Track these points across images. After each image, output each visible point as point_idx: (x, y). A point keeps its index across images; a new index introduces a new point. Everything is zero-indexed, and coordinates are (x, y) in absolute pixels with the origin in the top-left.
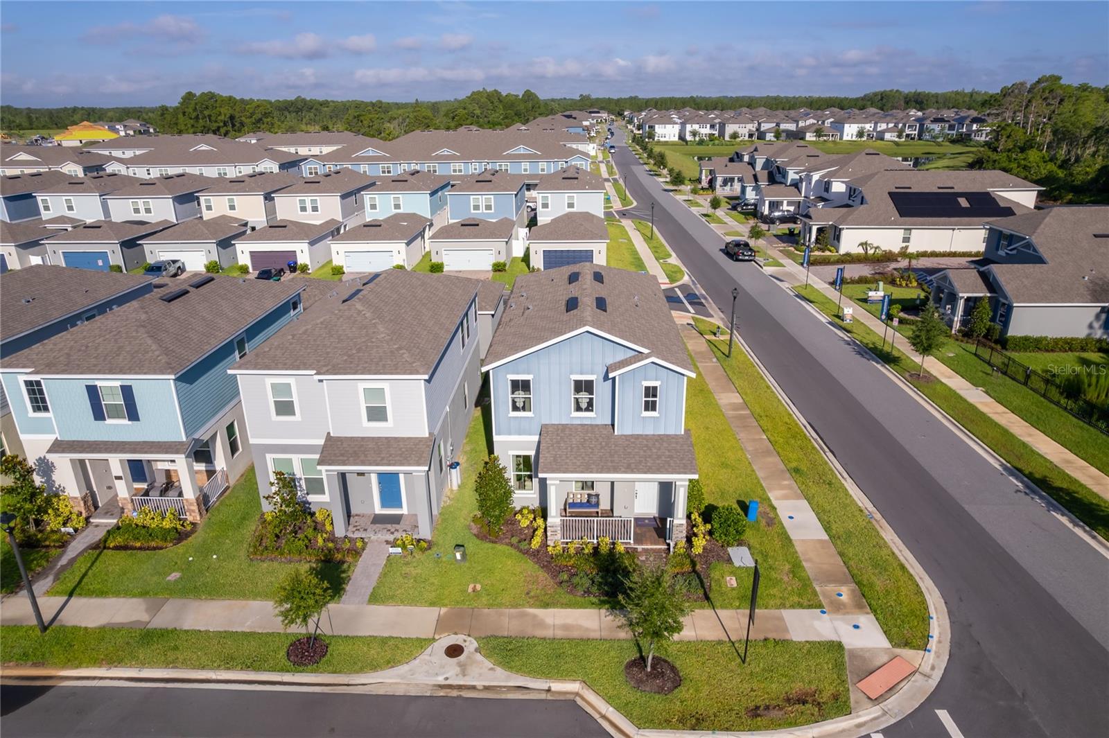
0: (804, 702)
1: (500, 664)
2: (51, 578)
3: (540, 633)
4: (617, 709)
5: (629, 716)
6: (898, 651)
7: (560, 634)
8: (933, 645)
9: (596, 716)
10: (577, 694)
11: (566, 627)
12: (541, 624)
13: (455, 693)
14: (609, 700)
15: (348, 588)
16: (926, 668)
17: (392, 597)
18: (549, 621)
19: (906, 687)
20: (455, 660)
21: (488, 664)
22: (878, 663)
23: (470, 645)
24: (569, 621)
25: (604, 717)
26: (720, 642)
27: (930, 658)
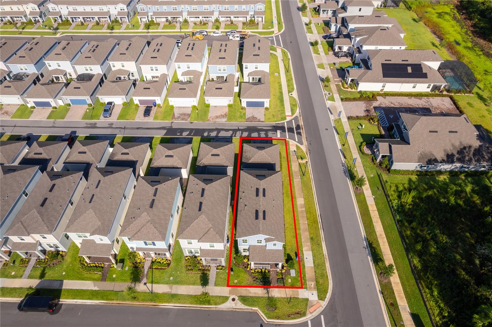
0: (298, 314)
1: (243, 303)
2: (145, 278)
3: (250, 295)
4: (264, 314)
5: (266, 316)
6: (319, 301)
7: (254, 295)
8: (326, 300)
9: (260, 316)
10: (257, 310)
11: (255, 293)
12: (250, 293)
13: (234, 310)
14: (263, 312)
15: (209, 281)
16: (323, 305)
17: (219, 284)
18: (252, 291)
19: (318, 310)
20: (234, 302)
21: (240, 303)
22: (314, 304)
23: (237, 298)
24: (256, 292)
25: (262, 316)
26: (285, 298)
27: (325, 302)
